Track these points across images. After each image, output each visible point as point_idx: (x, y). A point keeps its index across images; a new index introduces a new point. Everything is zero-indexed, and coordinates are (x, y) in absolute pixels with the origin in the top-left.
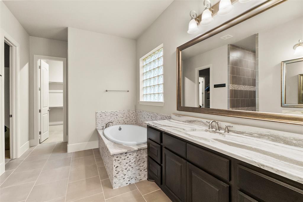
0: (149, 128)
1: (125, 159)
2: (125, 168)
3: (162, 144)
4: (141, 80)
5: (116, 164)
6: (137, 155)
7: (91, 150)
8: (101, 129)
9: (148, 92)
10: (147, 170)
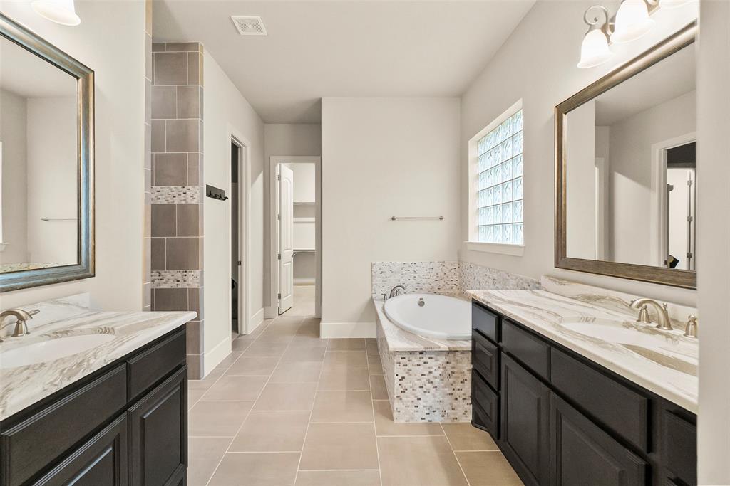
0: (477, 304)
1: (419, 365)
2: (418, 383)
3: (500, 344)
4: (472, 191)
5: (400, 371)
6: (448, 363)
7: (361, 341)
8: (381, 300)
9: (490, 221)
10: (470, 402)
